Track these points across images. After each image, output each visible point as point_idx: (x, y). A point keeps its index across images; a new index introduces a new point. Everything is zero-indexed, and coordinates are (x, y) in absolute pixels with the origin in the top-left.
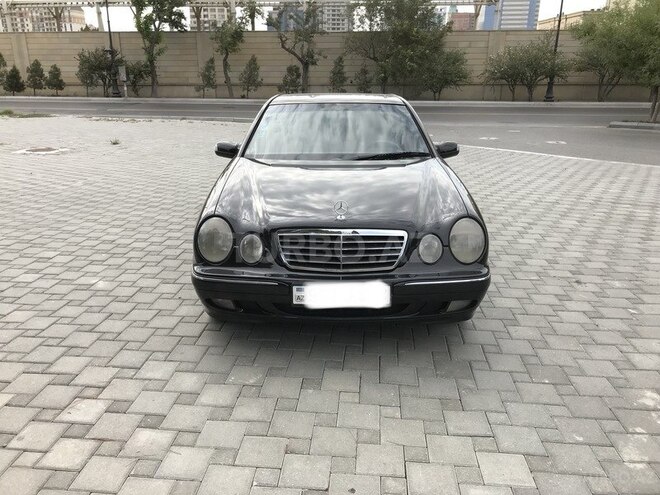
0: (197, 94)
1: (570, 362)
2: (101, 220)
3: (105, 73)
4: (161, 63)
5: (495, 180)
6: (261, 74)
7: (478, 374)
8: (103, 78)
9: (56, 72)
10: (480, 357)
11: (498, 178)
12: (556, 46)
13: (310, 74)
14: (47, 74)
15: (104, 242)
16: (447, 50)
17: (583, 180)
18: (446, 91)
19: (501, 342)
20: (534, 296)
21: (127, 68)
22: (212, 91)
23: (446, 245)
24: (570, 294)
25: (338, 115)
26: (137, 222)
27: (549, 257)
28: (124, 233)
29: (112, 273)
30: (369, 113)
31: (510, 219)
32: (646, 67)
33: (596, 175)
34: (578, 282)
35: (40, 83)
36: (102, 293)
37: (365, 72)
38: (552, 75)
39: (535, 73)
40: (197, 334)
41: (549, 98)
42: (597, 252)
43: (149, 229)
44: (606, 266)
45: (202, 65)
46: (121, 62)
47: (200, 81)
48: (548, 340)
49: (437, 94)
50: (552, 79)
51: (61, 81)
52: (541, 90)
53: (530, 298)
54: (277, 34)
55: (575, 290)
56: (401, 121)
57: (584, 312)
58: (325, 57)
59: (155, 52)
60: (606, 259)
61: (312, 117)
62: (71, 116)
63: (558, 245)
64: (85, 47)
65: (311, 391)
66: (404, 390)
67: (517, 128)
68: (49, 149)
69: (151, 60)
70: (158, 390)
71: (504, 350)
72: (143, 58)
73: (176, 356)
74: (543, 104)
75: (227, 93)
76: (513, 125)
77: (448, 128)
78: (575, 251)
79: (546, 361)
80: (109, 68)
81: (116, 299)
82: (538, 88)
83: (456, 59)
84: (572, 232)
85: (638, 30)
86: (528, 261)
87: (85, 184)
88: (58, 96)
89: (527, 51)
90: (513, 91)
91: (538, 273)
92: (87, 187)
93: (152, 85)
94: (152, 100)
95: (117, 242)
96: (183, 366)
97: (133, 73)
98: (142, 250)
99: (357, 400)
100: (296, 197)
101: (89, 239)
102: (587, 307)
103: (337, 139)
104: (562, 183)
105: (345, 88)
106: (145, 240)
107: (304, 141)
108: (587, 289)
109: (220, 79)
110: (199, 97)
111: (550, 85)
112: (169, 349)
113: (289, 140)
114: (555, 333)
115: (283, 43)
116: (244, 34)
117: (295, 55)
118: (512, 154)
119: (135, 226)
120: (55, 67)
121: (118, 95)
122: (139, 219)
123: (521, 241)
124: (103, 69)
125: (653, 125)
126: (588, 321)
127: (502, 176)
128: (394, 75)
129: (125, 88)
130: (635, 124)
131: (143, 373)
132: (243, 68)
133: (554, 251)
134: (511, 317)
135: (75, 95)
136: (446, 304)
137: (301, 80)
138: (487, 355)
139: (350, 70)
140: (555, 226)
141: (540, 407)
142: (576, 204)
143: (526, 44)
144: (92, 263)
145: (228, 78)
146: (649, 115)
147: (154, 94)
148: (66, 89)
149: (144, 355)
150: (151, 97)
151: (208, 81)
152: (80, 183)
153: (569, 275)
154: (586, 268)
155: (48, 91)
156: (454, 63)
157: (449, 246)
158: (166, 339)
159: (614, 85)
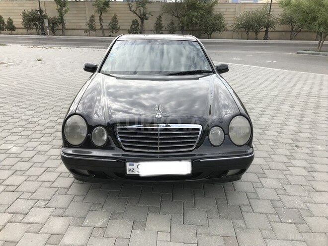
0: (86, 34)
1: (302, 206)
2: (23, 106)
3: (37, 23)
4: (67, 18)
5: (242, 82)
6: (119, 24)
7: (246, 216)
8: (36, 25)
9: (10, 21)
10: (246, 202)
11: (244, 81)
12: (270, 11)
13: (145, 24)
14: (6, 23)
15: (22, 120)
16: (215, 13)
17: (289, 82)
18: (214, 34)
19: (258, 190)
20: (273, 156)
21: (48, 20)
22: (94, 33)
23: (226, 133)
24: (293, 154)
25: (159, 46)
26: (44, 107)
27: (277, 129)
28: (35, 114)
29: (23, 141)
30: (176, 46)
31: (253, 106)
32: (317, 23)
33: (295, 80)
34: (297, 146)
35: (3, 27)
36: (14, 155)
37: (172, 23)
38: (267, 26)
39: (259, 25)
40: (68, 186)
41: (266, 38)
42: (304, 126)
43: (50, 111)
44: (310, 136)
45: (88, 19)
46: (45, 16)
47: (87, 27)
48: (286, 188)
49: (209, 36)
50: (267, 29)
51: (14, 26)
52: (261, 34)
53: (271, 158)
54: (127, 3)
55: (297, 152)
56: (194, 50)
57: (304, 167)
58: (152, 16)
59: (63, 12)
60: (310, 131)
61: (144, 47)
62: (18, 45)
63: (282, 122)
64: (26, 9)
65: (138, 232)
66: (200, 230)
67: (251, 54)
68: (3, 63)
69: (61, 16)
70: (36, 233)
71: (260, 196)
72: (57, 15)
73: (53, 204)
74: (263, 41)
75: (101, 34)
76: (249, 52)
77: (216, 53)
78: (291, 126)
79: (287, 205)
80: (39, 20)
81: (22, 160)
82: (261, 33)
83: (219, 18)
84: (288, 114)
85: (313, 4)
86: (266, 132)
87: (18, 84)
88: (12, 34)
89: (255, 14)
90: (248, 34)
91: (273, 141)
92: (18, 85)
93: (62, 29)
94: (62, 37)
95: (30, 120)
96: (57, 212)
97: (52, 22)
98: (44, 125)
99: (169, 239)
100: (135, 97)
101: (13, 118)
102: (305, 164)
103: (158, 59)
104: (278, 84)
105: (162, 32)
106: (46, 119)
107: (140, 59)
108: (302, 151)
109: (98, 26)
110: (87, 36)
111: (267, 31)
112: (49, 198)
113: (131, 60)
114: (289, 183)
115: (130, 8)
116: (110, 3)
117: (137, 14)
118: (250, 67)
119: (42, 109)
120: (9, 19)
121: (44, 34)
122: (44, 105)
123: (261, 119)
124: (36, 20)
125: (319, 52)
126: (308, 174)
127: (246, 80)
128: (187, 25)
129: (48, 31)
130: (310, 52)
131: (29, 218)
132: (109, 21)
133: (280, 126)
134: (262, 171)
135: (22, 34)
136: (226, 172)
137: (139, 27)
138: (251, 200)
139: (165, 23)
140: (278, 110)
141: (288, 242)
142: (287, 97)
143: (255, 10)
144: (12, 134)
145: (102, 26)
146: (317, 48)
147: (63, 34)
148: (16, 30)
149: (31, 203)
150: (62, 35)
151: (92, 27)
152: (15, 83)
153: (291, 142)
154: (300, 136)
155: (7, 31)
156: (218, 19)
157: (228, 134)
158: (49, 190)
159: (298, 32)
